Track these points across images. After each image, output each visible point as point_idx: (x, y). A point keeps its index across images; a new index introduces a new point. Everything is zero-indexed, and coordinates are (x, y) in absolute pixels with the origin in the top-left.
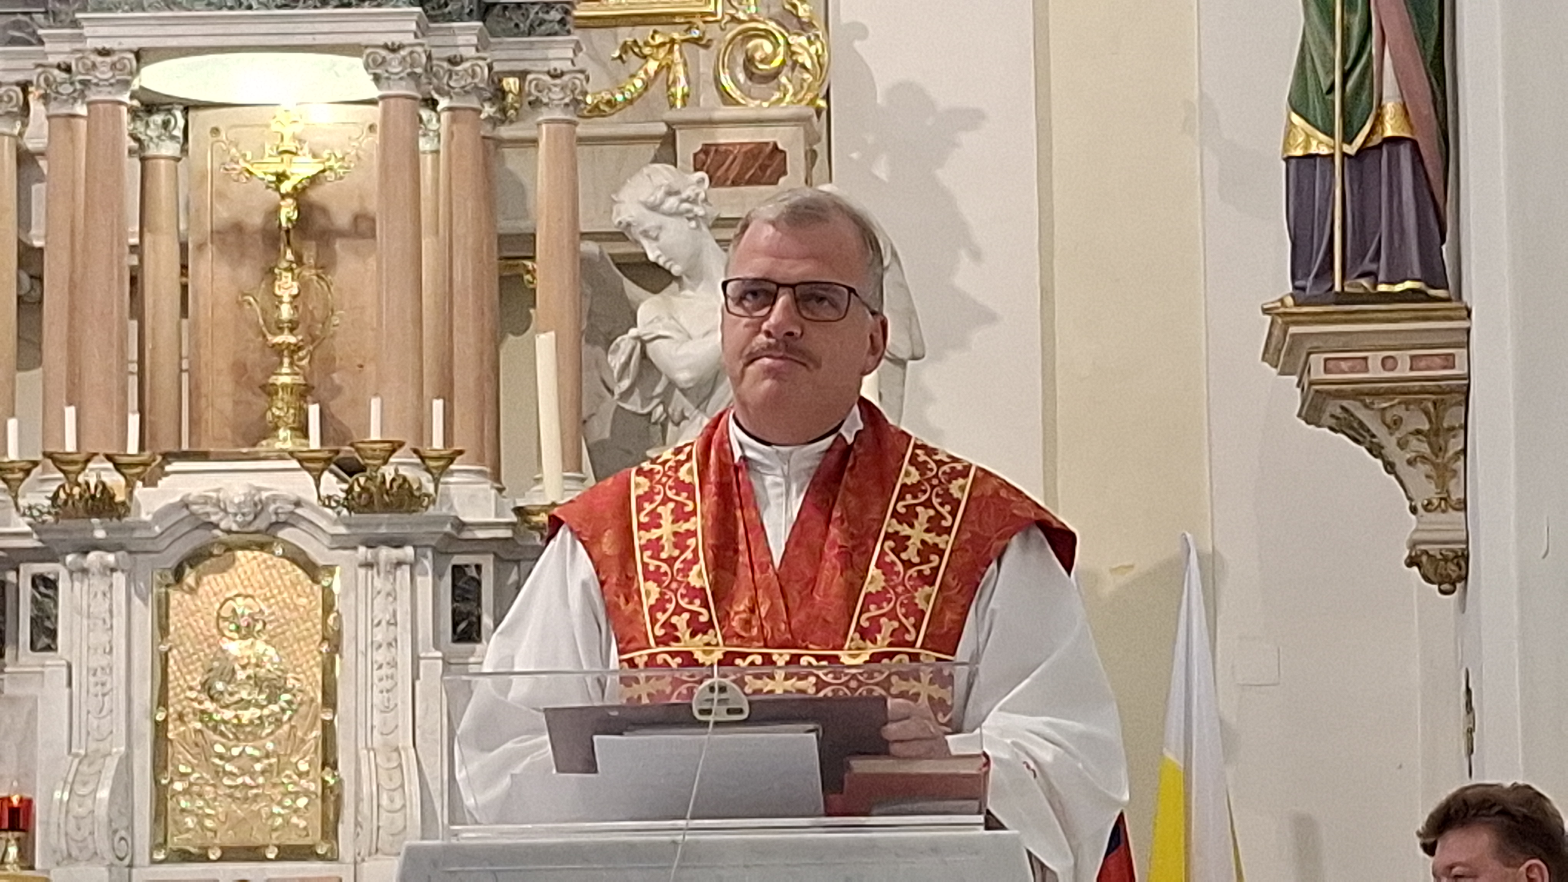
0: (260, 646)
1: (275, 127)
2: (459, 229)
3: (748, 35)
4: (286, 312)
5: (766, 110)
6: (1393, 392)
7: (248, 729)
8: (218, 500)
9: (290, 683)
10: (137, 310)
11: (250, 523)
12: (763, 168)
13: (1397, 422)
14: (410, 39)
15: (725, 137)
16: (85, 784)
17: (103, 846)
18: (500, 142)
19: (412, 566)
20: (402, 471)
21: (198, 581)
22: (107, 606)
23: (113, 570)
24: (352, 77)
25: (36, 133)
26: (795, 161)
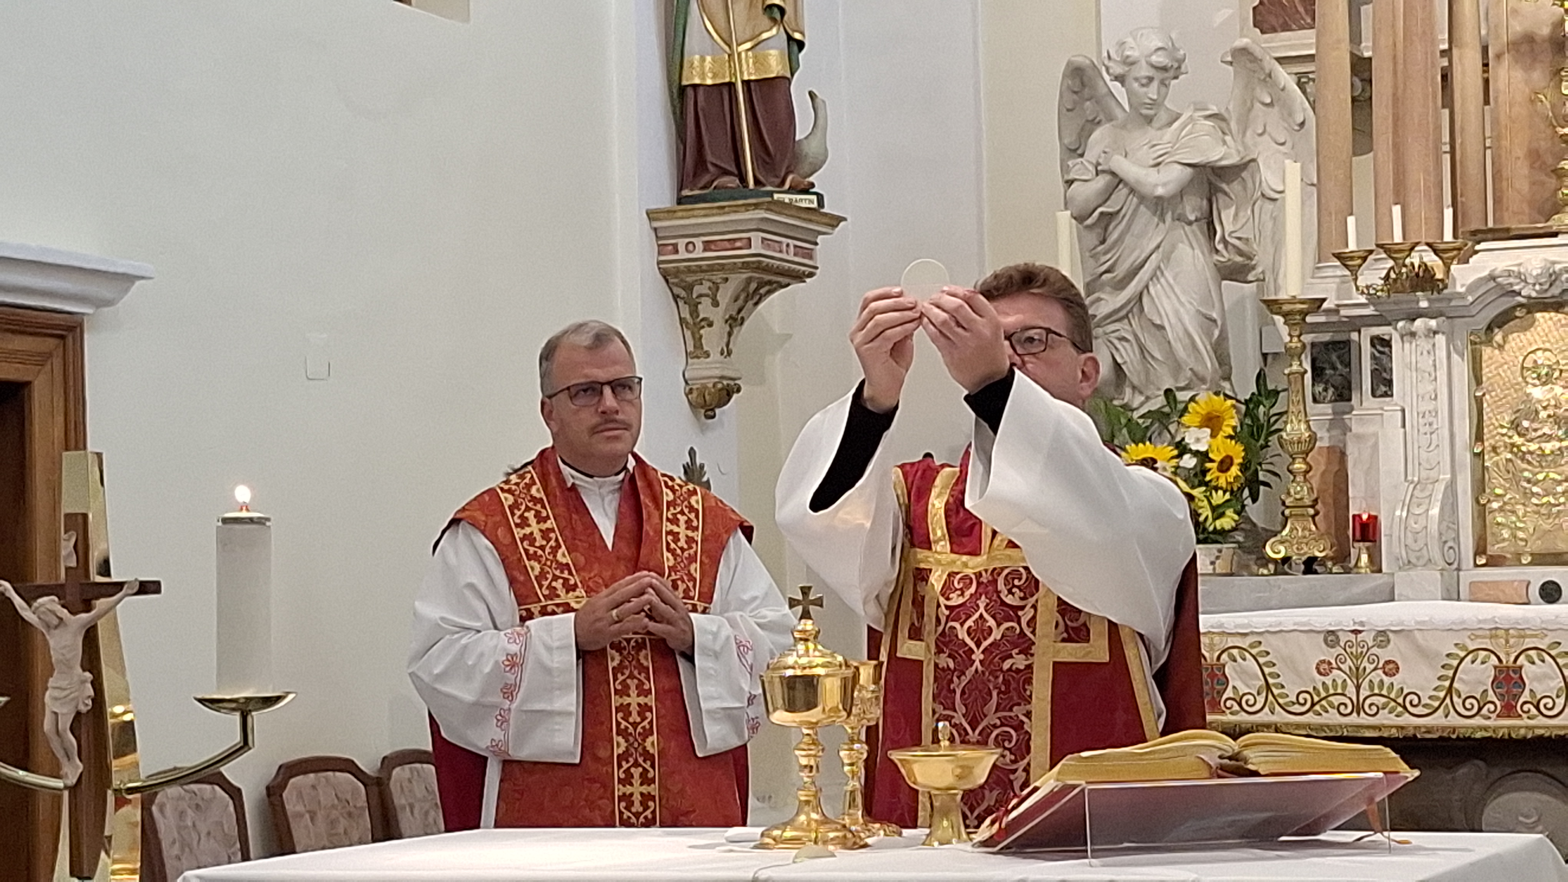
0: (1558, 390)
7: (1550, 458)
8: (1520, 273)
11: (1546, 290)
16: (1419, 506)
17: (1436, 555)
21: (1505, 338)
22: (1431, 362)
23: (1435, 333)
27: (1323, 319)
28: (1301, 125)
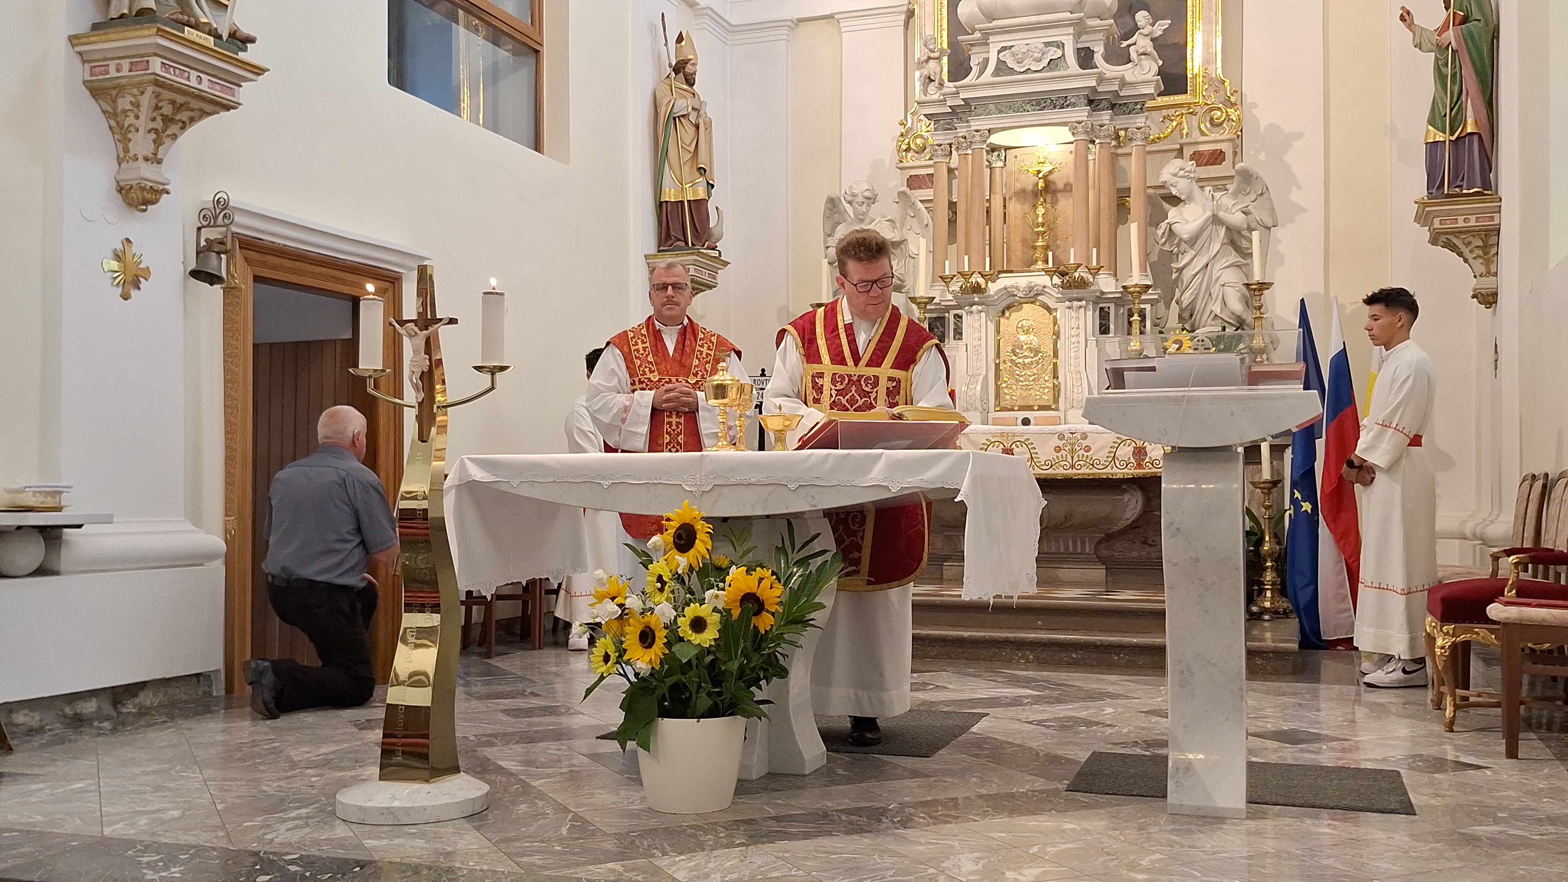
0: (1032, 337)
1: (1037, 154)
2: (1102, 187)
3: (1211, 110)
4: (1040, 220)
5: (1218, 137)
6: (1467, 232)
7: (1028, 365)
8: (1017, 287)
9: (1042, 349)
10: (989, 222)
11: (1028, 294)
12: (1216, 159)
13: (1469, 243)
14: (1085, 118)
15: (1202, 148)
16: (972, 386)
17: (980, 405)
18: (1118, 155)
19: (1085, 308)
20: (1082, 274)
21: (1010, 315)
22: (979, 324)
23: (981, 312)
24: (1065, 134)
25: (955, 161)
26: (1229, 156)
27: (933, 307)
28: (927, 225)
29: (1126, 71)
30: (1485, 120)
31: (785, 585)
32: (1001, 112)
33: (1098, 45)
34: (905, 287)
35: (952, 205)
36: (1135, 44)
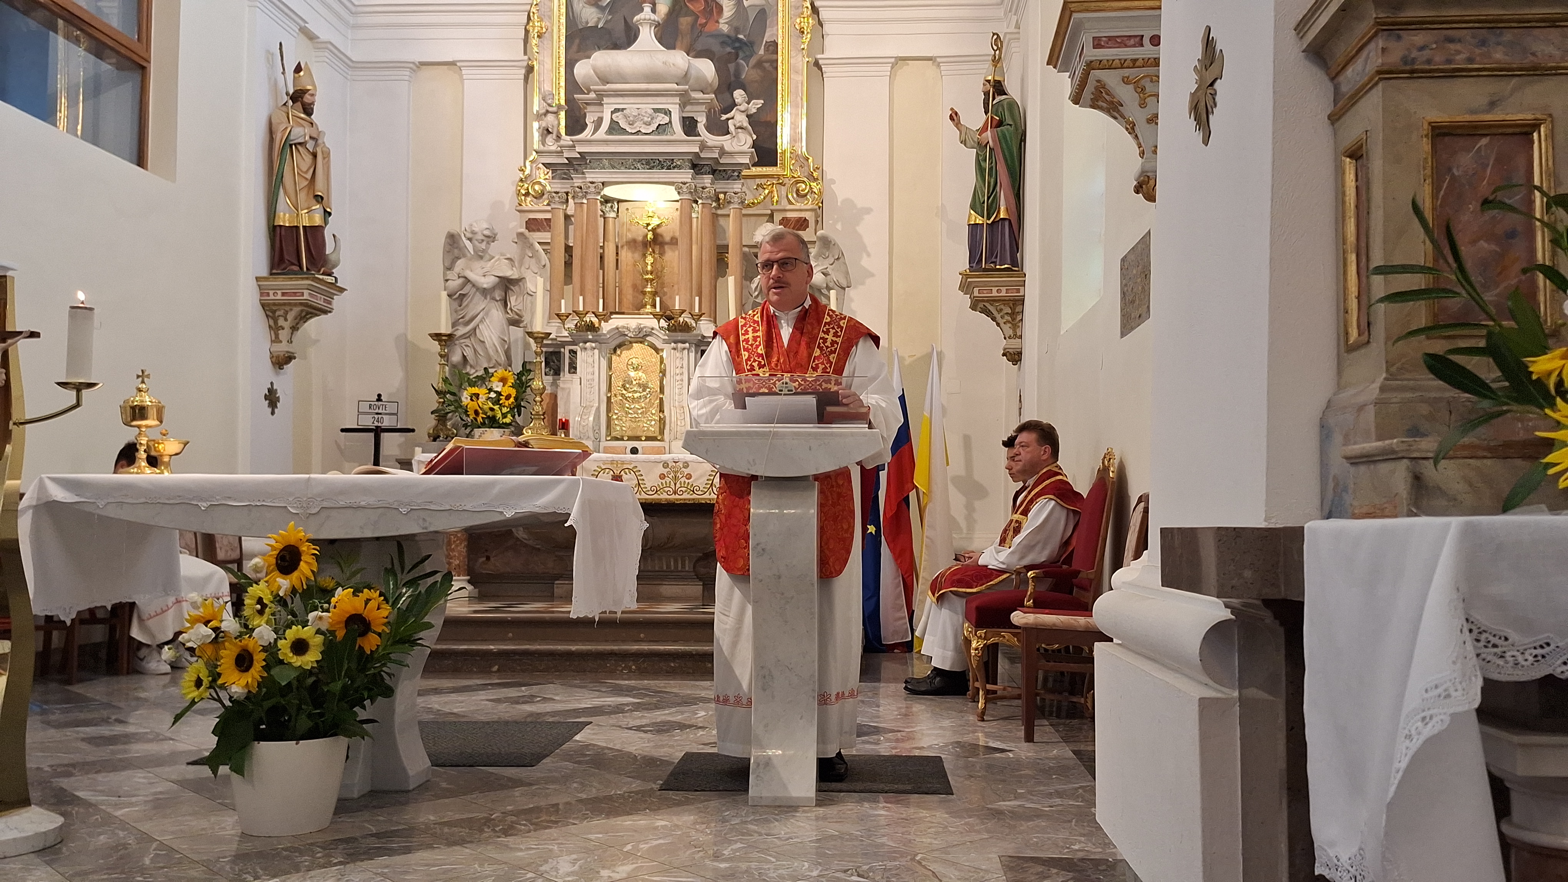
0: (640, 374)
1: (646, 208)
2: (704, 243)
3: (797, 182)
4: (649, 268)
5: (803, 207)
6: (999, 300)
7: (636, 400)
8: (628, 327)
9: (650, 385)
10: (602, 267)
11: (637, 335)
12: (802, 225)
13: (1001, 310)
14: (689, 180)
15: (790, 215)
16: (585, 415)
17: (591, 435)
18: (718, 215)
19: (688, 350)
20: (686, 319)
21: (621, 353)
22: (592, 360)
23: (594, 349)
24: (671, 193)
25: (571, 209)
26: (812, 223)
27: (550, 342)
28: (544, 266)
29: (725, 141)
30: (1014, 208)
31: (394, 605)
32: (613, 167)
33: (701, 116)
34: (523, 322)
35: (568, 249)
36: (733, 118)
